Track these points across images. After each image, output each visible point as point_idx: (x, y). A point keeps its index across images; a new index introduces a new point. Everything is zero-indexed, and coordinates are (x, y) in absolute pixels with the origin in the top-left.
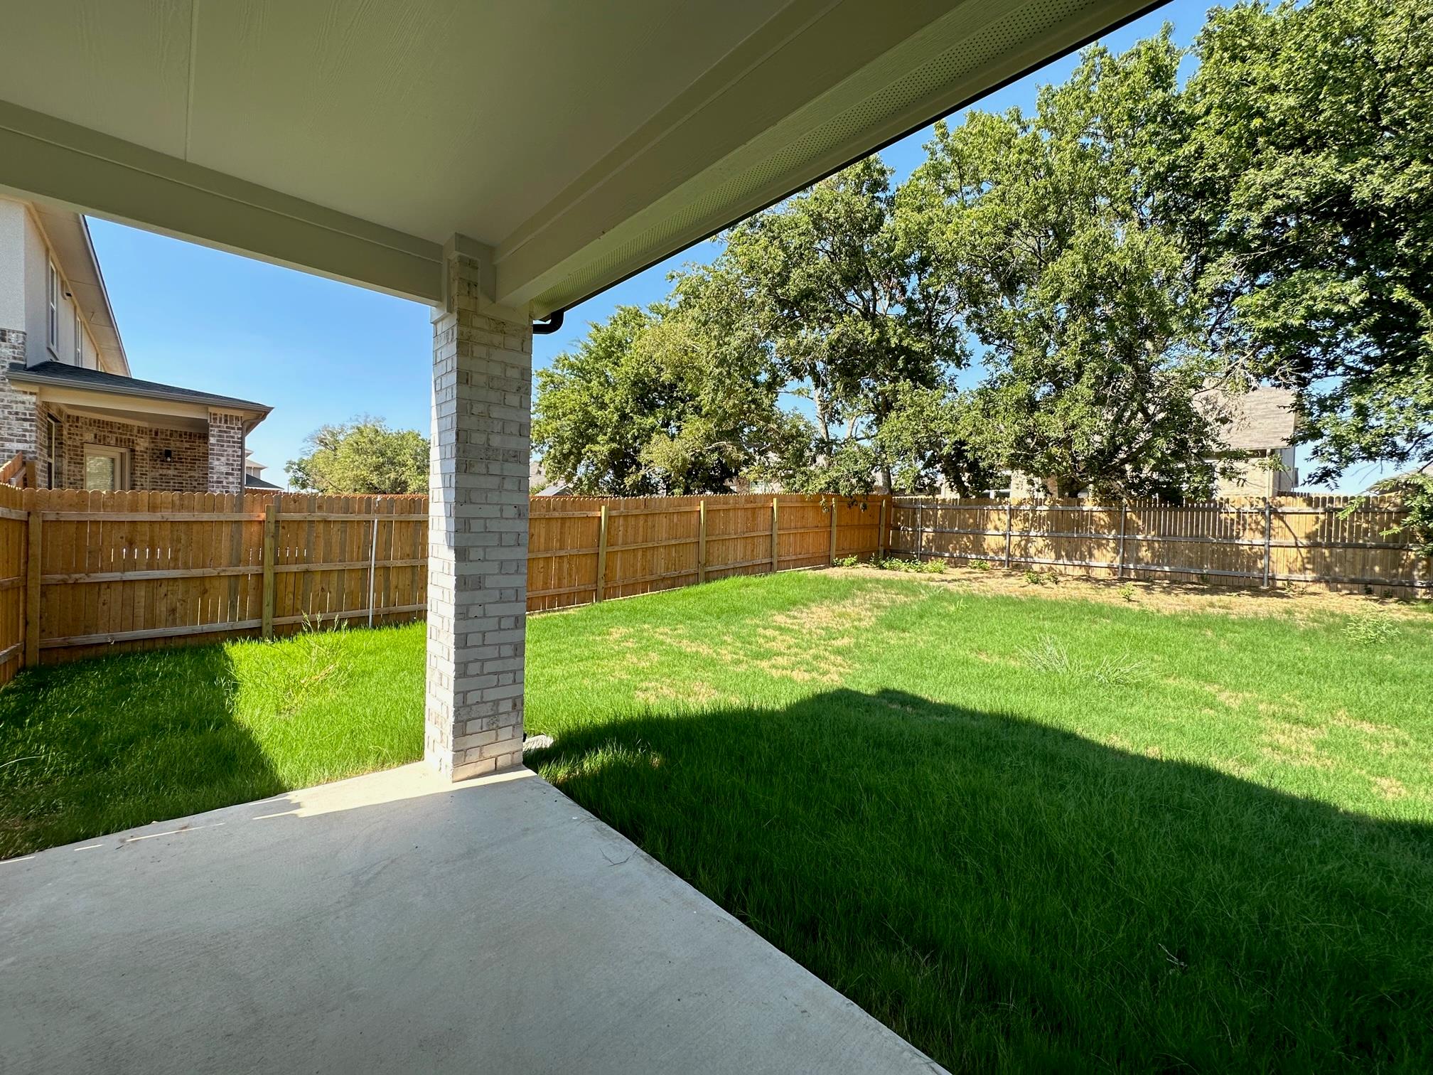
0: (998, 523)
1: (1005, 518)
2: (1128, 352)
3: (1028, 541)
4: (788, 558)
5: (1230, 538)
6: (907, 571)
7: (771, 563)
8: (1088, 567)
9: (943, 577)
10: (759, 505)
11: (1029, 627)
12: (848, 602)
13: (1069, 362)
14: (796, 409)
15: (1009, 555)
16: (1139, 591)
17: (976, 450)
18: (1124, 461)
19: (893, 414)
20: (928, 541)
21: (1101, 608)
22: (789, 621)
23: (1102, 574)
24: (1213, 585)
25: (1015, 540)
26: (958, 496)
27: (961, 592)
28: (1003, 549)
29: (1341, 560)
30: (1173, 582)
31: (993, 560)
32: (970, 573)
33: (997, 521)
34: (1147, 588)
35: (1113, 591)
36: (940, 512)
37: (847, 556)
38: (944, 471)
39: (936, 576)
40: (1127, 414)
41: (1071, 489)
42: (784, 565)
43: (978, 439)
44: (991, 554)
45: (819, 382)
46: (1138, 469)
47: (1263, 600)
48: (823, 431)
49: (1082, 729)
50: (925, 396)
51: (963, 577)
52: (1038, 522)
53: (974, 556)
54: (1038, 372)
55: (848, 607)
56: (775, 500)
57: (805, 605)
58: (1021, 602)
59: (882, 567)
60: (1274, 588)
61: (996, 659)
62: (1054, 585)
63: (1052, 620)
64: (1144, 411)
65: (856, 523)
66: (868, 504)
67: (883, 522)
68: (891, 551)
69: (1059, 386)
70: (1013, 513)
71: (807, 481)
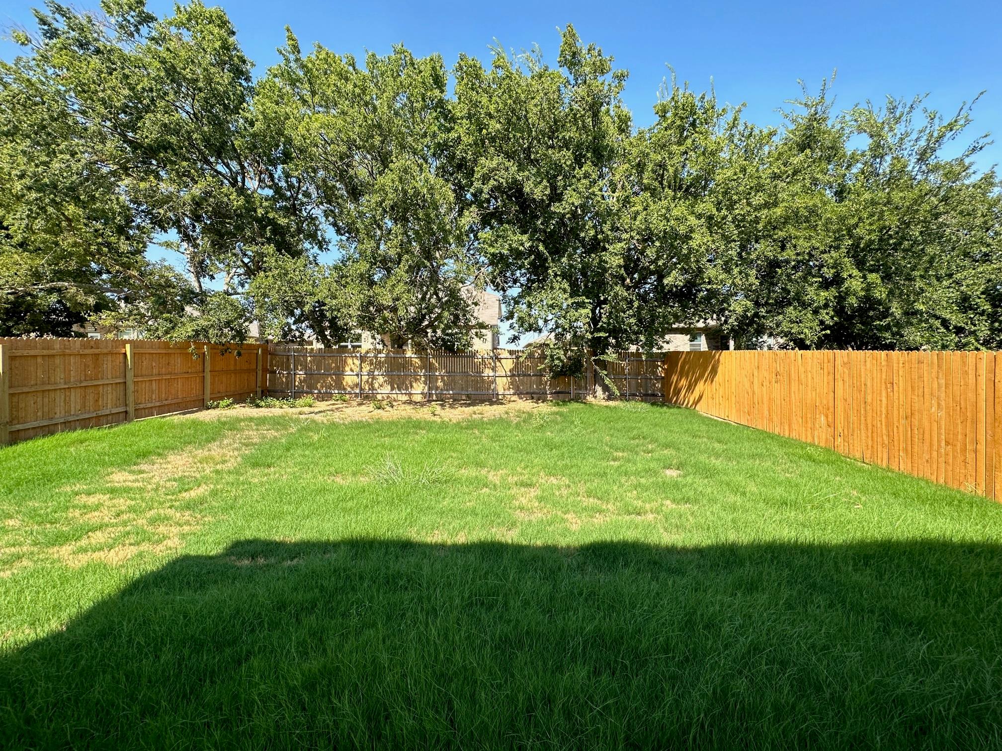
0: (353, 366)
1: (357, 362)
2: (428, 254)
3: (373, 379)
4: (150, 405)
5: (479, 373)
6: (281, 408)
7: (126, 412)
8: (410, 394)
9: (312, 409)
10: (105, 351)
11: (374, 445)
12: (214, 445)
13: (392, 253)
14: (164, 260)
15: (361, 389)
16: (438, 408)
17: (333, 310)
18: (427, 326)
19: (262, 274)
20: (301, 382)
21: (420, 423)
22: (132, 477)
23: (418, 398)
24: (474, 400)
25: (365, 378)
26: (322, 346)
27: (325, 422)
28: (357, 385)
29: (522, 383)
30: (455, 400)
31: (350, 393)
32: (334, 404)
33: (352, 364)
34: (442, 405)
35: (426, 409)
36: (309, 359)
37: (222, 399)
38: (311, 327)
39: (307, 409)
40: (428, 296)
41: (399, 343)
42: (140, 413)
43: (334, 302)
44: (349, 389)
45: (187, 238)
46: (434, 332)
47: (495, 407)
48: (196, 284)
49: (414, 534)
50: (289, 263)
51: (328, 408)
52: (379, 365)
53: (336, 391)
54: (375, 258)
55: (215, 451)
56: (128, 346)
57: (159, 455)
58: (369, 425)
59: (258, 406)
60: (498, 399)
61: (350, 479)
62: (390, 409)
63: (390, 436)
64: (437, 295)
65: (232, 368)
66: (242, 352)
67: (260, 367)
68: (269, 391)
69: (389, 270)
70: (363, 359)
71: (173, 328)
